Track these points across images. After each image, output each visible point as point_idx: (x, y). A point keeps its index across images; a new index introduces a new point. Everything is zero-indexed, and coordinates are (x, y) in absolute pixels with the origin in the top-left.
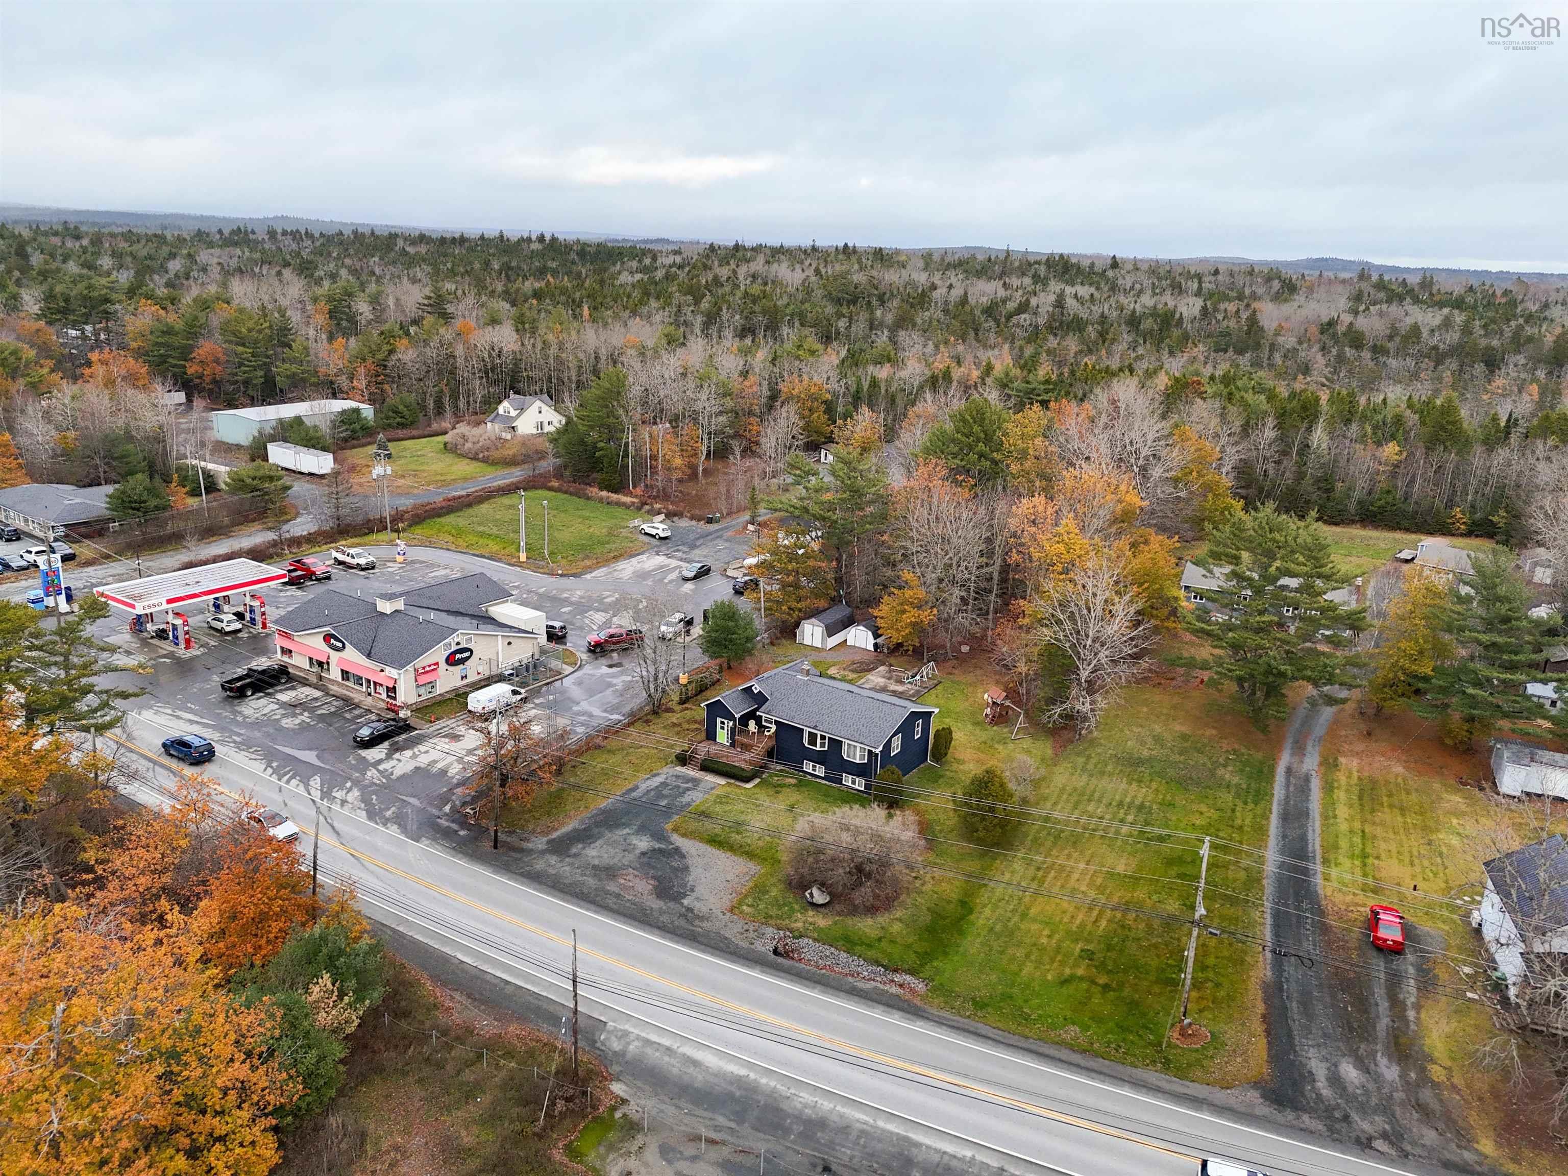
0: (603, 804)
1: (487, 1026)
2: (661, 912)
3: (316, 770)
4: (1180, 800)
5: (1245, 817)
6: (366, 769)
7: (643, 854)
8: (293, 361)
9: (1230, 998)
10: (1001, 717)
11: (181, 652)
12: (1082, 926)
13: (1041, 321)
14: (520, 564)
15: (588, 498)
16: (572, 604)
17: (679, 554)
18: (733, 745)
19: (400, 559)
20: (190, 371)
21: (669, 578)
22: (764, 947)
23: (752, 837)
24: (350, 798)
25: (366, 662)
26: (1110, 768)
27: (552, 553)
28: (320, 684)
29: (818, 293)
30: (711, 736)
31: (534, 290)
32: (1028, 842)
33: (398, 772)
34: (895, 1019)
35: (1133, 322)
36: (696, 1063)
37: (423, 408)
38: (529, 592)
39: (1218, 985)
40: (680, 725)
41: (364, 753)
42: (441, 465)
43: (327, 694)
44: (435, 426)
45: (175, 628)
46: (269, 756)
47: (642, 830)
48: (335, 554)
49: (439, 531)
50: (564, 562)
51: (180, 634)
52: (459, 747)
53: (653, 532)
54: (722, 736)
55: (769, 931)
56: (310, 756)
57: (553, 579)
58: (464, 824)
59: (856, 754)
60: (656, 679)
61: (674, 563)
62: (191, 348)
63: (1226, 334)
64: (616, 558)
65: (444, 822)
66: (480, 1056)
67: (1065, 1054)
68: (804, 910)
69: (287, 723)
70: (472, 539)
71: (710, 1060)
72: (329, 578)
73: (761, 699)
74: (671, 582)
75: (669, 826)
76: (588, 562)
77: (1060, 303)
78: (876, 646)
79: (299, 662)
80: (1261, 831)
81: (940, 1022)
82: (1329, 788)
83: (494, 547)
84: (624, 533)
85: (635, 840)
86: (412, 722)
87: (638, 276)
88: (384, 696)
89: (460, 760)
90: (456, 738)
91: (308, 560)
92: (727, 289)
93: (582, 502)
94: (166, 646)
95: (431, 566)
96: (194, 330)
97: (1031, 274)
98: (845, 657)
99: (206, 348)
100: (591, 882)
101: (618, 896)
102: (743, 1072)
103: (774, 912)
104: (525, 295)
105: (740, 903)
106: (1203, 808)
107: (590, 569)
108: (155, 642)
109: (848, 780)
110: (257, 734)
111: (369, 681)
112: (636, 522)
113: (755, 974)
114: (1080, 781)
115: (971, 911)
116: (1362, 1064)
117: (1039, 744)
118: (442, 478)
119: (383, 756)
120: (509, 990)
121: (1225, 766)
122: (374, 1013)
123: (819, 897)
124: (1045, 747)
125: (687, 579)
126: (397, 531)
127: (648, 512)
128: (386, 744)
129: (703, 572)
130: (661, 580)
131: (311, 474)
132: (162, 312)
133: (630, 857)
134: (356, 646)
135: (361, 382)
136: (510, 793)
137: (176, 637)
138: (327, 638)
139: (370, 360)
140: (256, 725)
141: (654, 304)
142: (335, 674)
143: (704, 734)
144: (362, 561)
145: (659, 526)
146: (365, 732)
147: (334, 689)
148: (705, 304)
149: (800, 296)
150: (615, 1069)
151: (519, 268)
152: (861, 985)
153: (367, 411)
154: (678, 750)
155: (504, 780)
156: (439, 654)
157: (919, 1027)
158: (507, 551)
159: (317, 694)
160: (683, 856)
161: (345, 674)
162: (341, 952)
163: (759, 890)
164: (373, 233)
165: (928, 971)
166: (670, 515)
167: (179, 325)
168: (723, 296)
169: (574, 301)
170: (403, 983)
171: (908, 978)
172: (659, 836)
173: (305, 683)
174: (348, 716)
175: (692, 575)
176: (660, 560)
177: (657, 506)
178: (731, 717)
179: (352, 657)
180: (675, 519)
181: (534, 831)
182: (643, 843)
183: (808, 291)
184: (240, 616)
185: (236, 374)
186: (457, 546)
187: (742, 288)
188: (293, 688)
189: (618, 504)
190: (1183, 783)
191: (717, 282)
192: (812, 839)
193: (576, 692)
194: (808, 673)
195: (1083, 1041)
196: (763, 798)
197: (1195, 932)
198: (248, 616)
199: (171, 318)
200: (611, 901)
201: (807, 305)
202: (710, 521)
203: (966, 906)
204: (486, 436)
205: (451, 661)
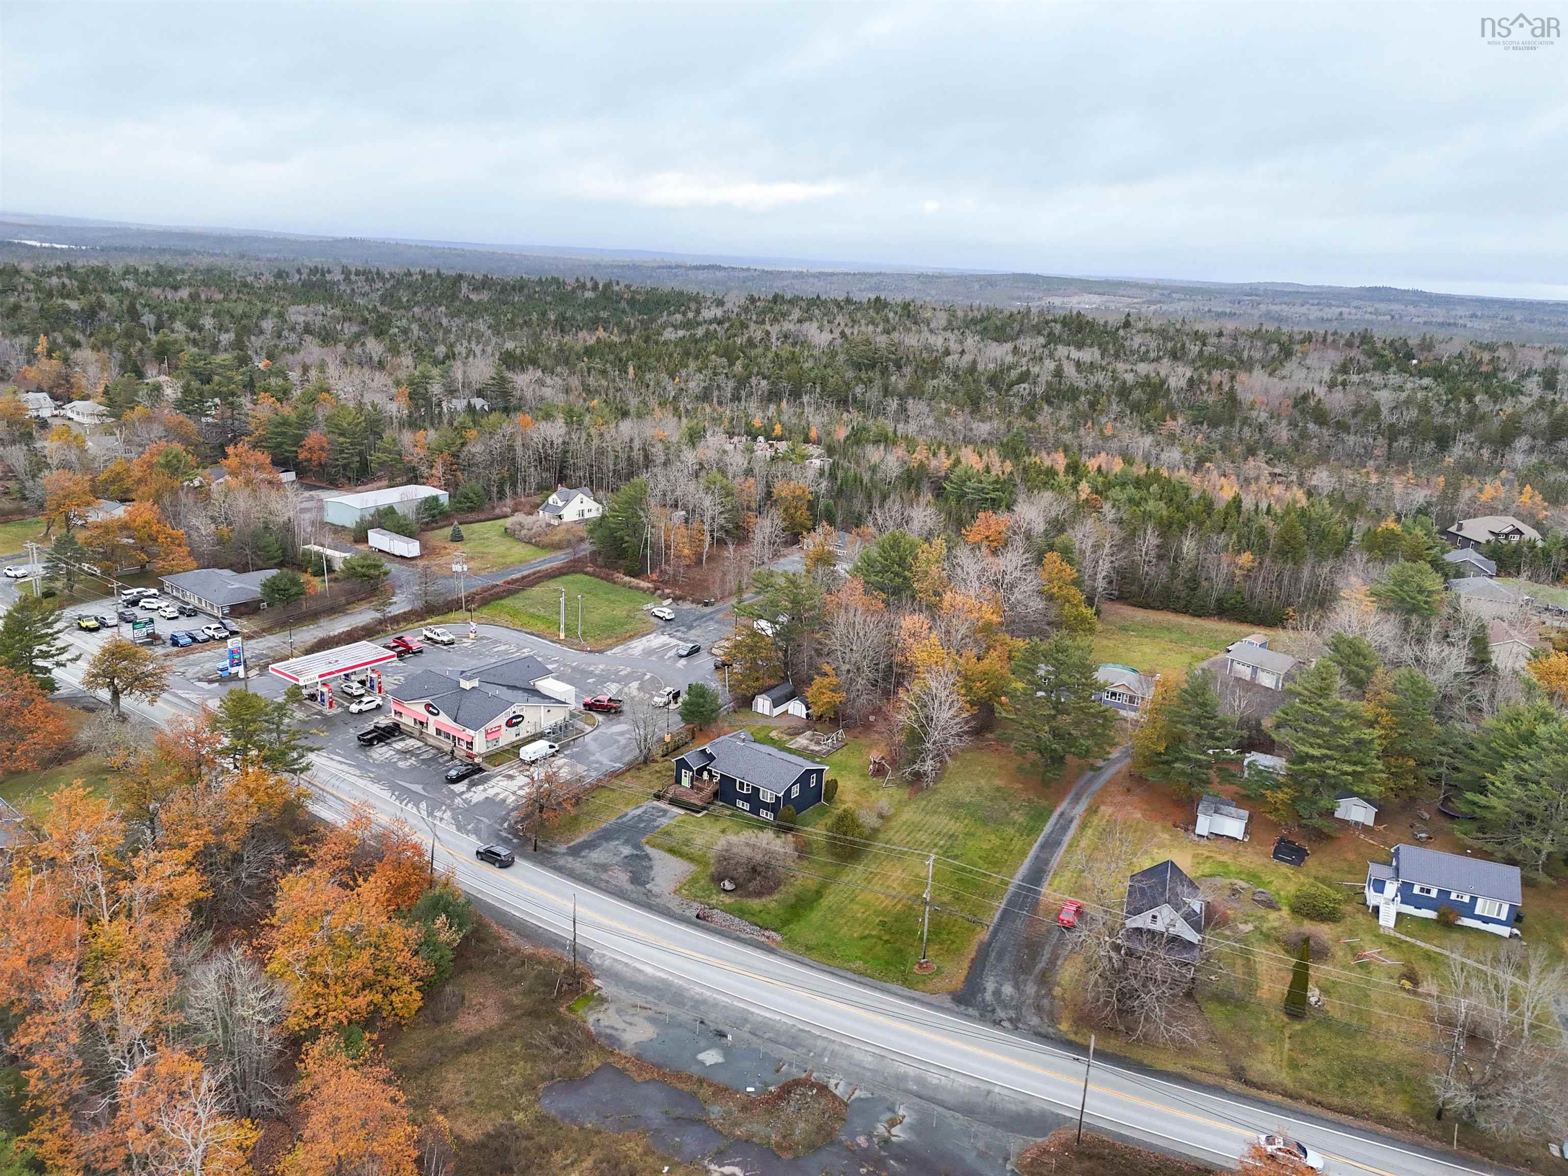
0: (603, 825)
1: (528, 949)
2: (632, 892)
3: (423, 798)
4: (979, 832)
5: (1017, 844)
6: (454, 797)
7: (626, 857)
8: (385, 450)
9: (958, 949)
10: (879, 771)
11: (326, 710)
12: (886, 907)
13: (1039, 390)
14: (559, 642)
15: (615, 583)
16: (596, 676)
17: (679, 634)
18: (692, 787)
19: (472, 636)
20: (301, 457)
21: (669, 654)
22: (691, 913)
23: (694, 851)
24: (445, 816)
25: (454, 724)
26: (941, 809)
27: (584, 633)
28: (421, 737)
29: (841, 358)
30: (678, 781)
31: (586, 347)
32: (870, 857)
33: (474, 801)
34: (758, 954)
35: (1124, 392)
36: (640, 971)
37: (488, 493)
38: (565, 665)
39: (953, 942)
40: (660, 772)
41: (452, 787)
42: (503, 548)
43: (426, 744)
44: (497, 511)
45: (322, 694)
46: (392, 787)
47: (627, 842)
48: (425, 632)
49: (501, 611)
50: (592, 640)
51: (326, 698)
52: (513, 785)
53: (661, 615)
54: (686, 782)
55: (696, 905)
56: (418, 788)
57: (583, 655)
58: (516, 835)
59: (767, 797)
60: (646, 740)
61: (674, 642)
62: (301, 437)
63: (1204, 408)
64: (631, 637)
65: (504, 834)
66: (523, 963)
67: (849, 975)
68: (719, 893)
69: (401, 764)
70: (525, 619)
71: (649, 970)
72: (421, 652)
73: (711, 758)
74: (670, 658)
75: (644, 840)
76: (610, 641)
77: (1058, 373)
78: (807, 715)
79: (407, 721)
80: (1024, 853)
81: (783, 956)
82: (1083, 826)
83: (541, 627)
84: (639, 615)
85: (621, 849)
86: (484, 765)
87: (681, 333)
88: (465, 747)
89: (514, 793)
90: (511, 777)
91: (407, 638)
92: (760, 350)
93: (610, 585)
94: (317, 706)
95: (496, 642)
96: (305, 422)
97: (1046, 333)
98: (785, 723)
99: (315, 437)
100: (592, 873)
101: (607, 882)
102: (664, 976)
103: (700, 894)
104: (577, 354)
105: (681, 888)
106: (993, 837)
107: (610, 647)
108: (308, 702)
109: (763, 813)
110: (382, 772)
111: (454, 737)
112: (649, 606)
113: (683, 927)
114: (917, 818)
115: (821, 897)
116: (1016, 986)
117: (901, 791)
118: (503, 561)
119: (464, 789)
120: (540, 931)
121: (1017, 810)
122: (466, 938)
123: (728, 885)
124: (902, 794)
125: (681, 656)
126: (470, 610)
127: (659, 596)
128: (466, 781)
129: (695, 651)
130: (662, 657)
131: (402, 557)
132: (278, 405)
133: (618, 859)
134: (446, 713)
135: (439, 470)
136: (545, 816)
137: (323, 701)
138: (428, 706)
139: (446, 452)
140: (381, 766)
141: (693, 365)
142: (432, 730)
143: (673, 780)
144: (445, 639)
145: (666, 610)
146: (453, 773)
147: (431, 741)
148: (738, 367)
149: (825, 360)
150: (596, 973)
151: (573, 318)
152: (742, 936)
153: (443, 496)
154: (655, 791)
155: (541, 808)
156: (502, 720)
157: (771, 959)
158: (551, 630)
159: (420, 744)
160: (650, 859)
161: (439, 732)
162: (450, 903)
163: (694, 881)
164: (439, 274)
165: (785, 929)
166: (676, 599)
167: (293, 417)
168: (756, 358)
169: (620, 360)
170: (481, 925)
171: (773, 933)
172: (637, 846)
173: (411, 736)
174: (441, 761)
175: (685, 653)
176: (665, 639)
177: (667, 591)
178: (691, 769)
179: (444, 719)
180: (680, 602)
181: (559, 841)
182: (627, 851)
183: (833, 354)
184: (363, 683)
185: (337, 460)
186: (514, 625)
187: (774, 348)
188: (403, 739)
189: (638, 588)
190: (985, 821)
191: (751, 343)
192: (727, 851)
193: (593, 746)
194: (744, 740)
195: (862, 970)
196: (706, 823)
197: (928, 908)
198: (368, 684)
199: (287, 410)
200: (603, 885)
201: (829, 370)
202: (706, 604)
203: (819, 894)
204: (538, 524)
205: (510, 724)
